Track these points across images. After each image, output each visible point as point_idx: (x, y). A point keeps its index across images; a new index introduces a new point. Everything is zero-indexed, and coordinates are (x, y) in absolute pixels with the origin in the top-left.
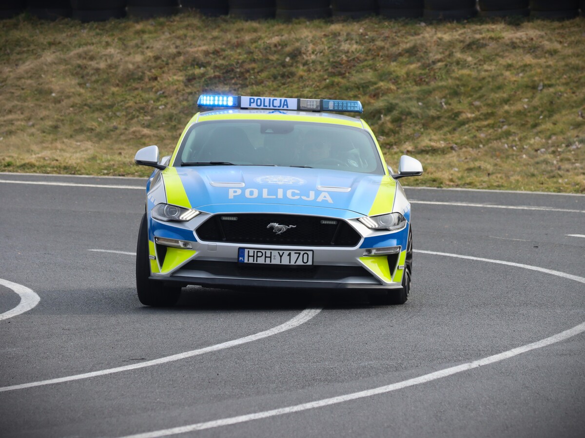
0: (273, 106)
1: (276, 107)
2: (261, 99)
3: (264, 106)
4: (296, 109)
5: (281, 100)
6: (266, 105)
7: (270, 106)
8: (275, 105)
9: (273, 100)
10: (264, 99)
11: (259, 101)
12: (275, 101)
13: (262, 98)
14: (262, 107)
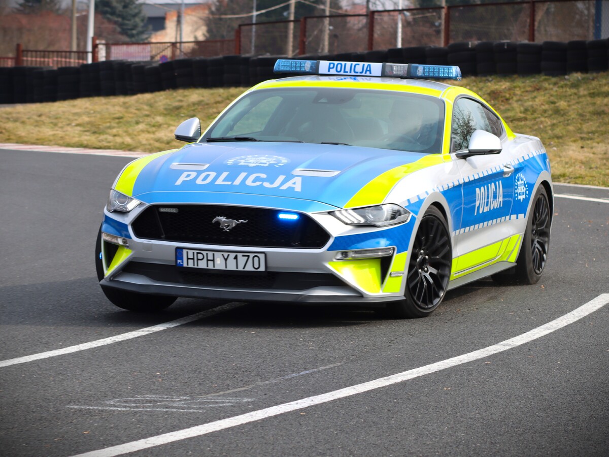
0: (355, 72)
1: (357, 72)
2: (341, 64)
3: (345, 72)
4: (380, 75)
5: (364, 65)
6: (346, 70)
7: (350, 72)
8: (356, 71)
9: (355, 65)
10: (345, 64)
11: (339, 66)
12: (357, 66)
13: (343, 63)
14: (342, 73)
